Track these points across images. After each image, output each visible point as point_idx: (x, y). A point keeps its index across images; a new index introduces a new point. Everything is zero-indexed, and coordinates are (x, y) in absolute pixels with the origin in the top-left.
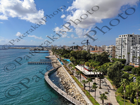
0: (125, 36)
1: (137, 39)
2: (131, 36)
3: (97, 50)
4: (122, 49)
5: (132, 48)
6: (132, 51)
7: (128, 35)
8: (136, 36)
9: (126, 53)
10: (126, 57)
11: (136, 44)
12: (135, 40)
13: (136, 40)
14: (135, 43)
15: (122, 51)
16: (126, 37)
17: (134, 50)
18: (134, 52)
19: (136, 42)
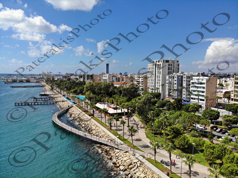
0: (159, 61)
1: (175, 65)
2: (167, 61)
3: (123, 80)
4: (155, 79)
5: (167, 77)
6: (167, 82)
7: (164, 61)
8: (173, 61)
9: (161, 84)
10: (160, 90)
11: (174, 72)
12: (172, 67)
13: (174, 67)
14: (172, 71)
15: (155, 82)
16: (160, 63)
17: (170, 80)
18: (170, 83)
19: (174, 70)
